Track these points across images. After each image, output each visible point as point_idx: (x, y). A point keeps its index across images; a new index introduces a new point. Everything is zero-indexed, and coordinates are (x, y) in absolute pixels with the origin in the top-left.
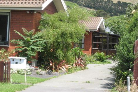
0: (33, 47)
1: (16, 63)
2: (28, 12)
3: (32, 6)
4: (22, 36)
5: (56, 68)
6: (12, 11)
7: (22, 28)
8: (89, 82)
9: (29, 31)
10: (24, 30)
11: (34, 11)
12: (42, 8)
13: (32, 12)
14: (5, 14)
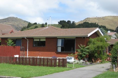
0: (84, 53)
1: (69, 59)
2: (82, 38)
3: (84, 35)
4: (80, 47)
5: (95, 61)
6: (76, 37)
7: (81, 44)
8: (103, 67)
9: (83, 46)
10: (81, 45)
11: (85, 37)
12: (88, 36)
13: (84, 38)
14: (74, 39)
